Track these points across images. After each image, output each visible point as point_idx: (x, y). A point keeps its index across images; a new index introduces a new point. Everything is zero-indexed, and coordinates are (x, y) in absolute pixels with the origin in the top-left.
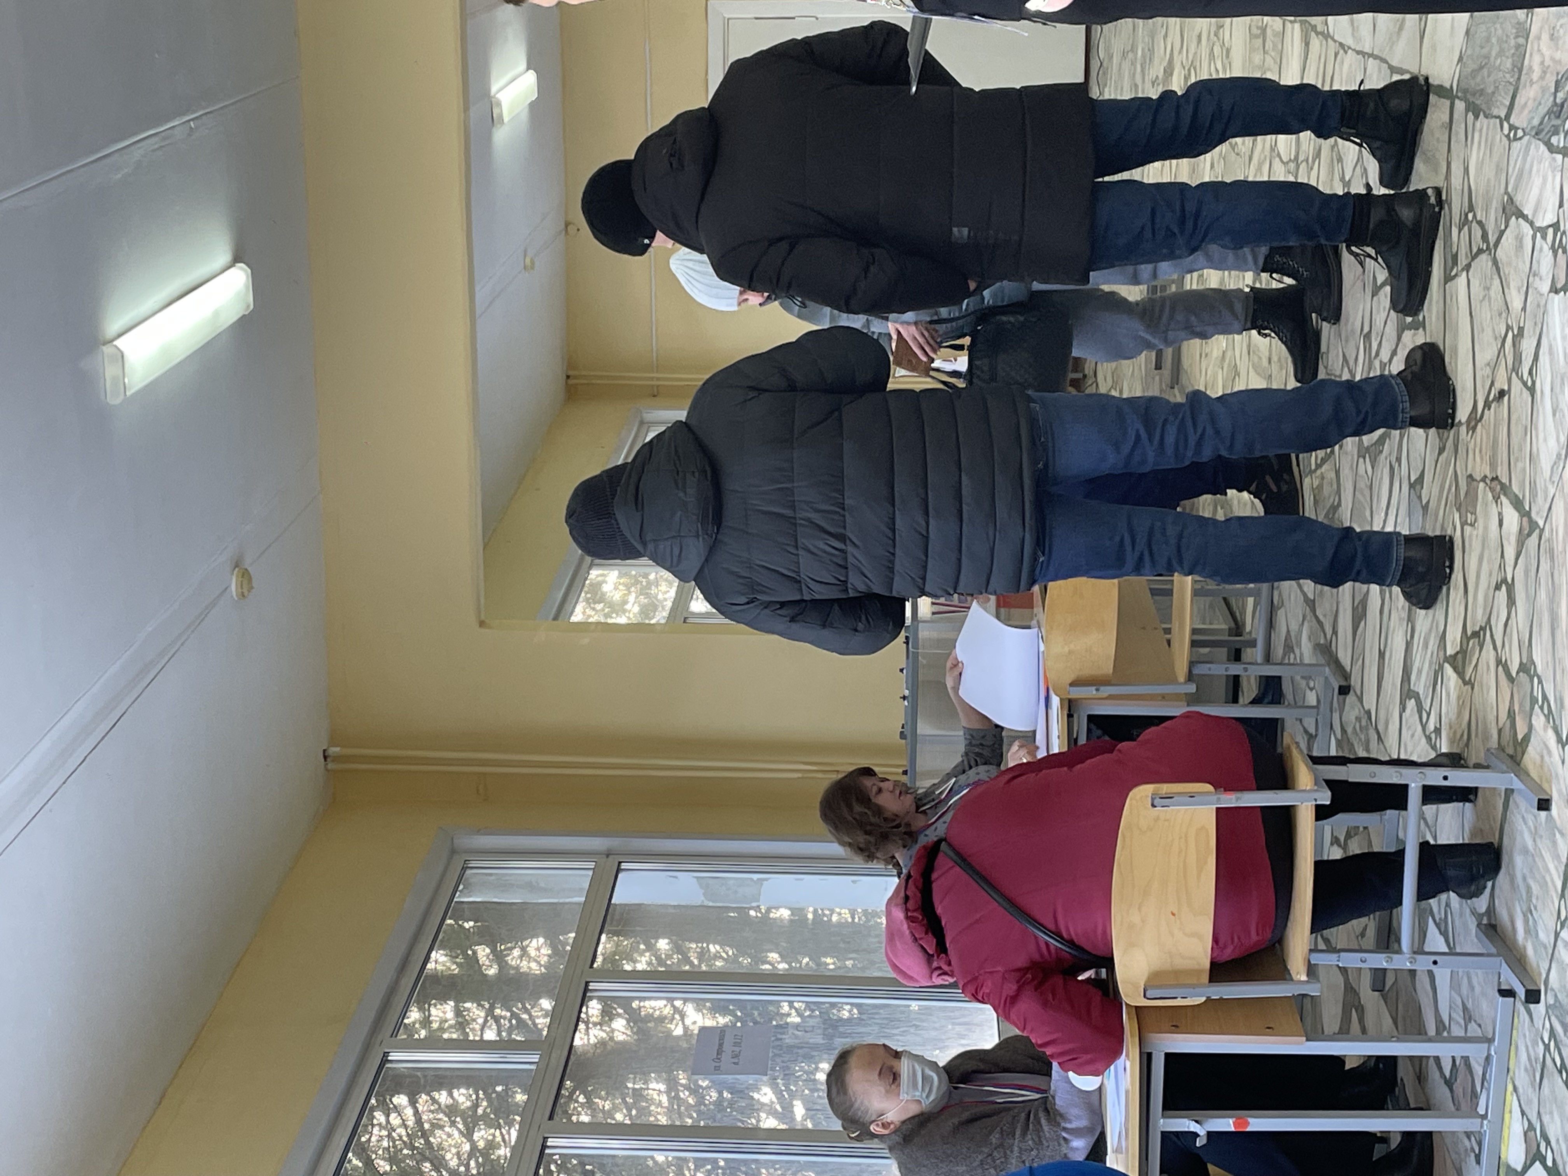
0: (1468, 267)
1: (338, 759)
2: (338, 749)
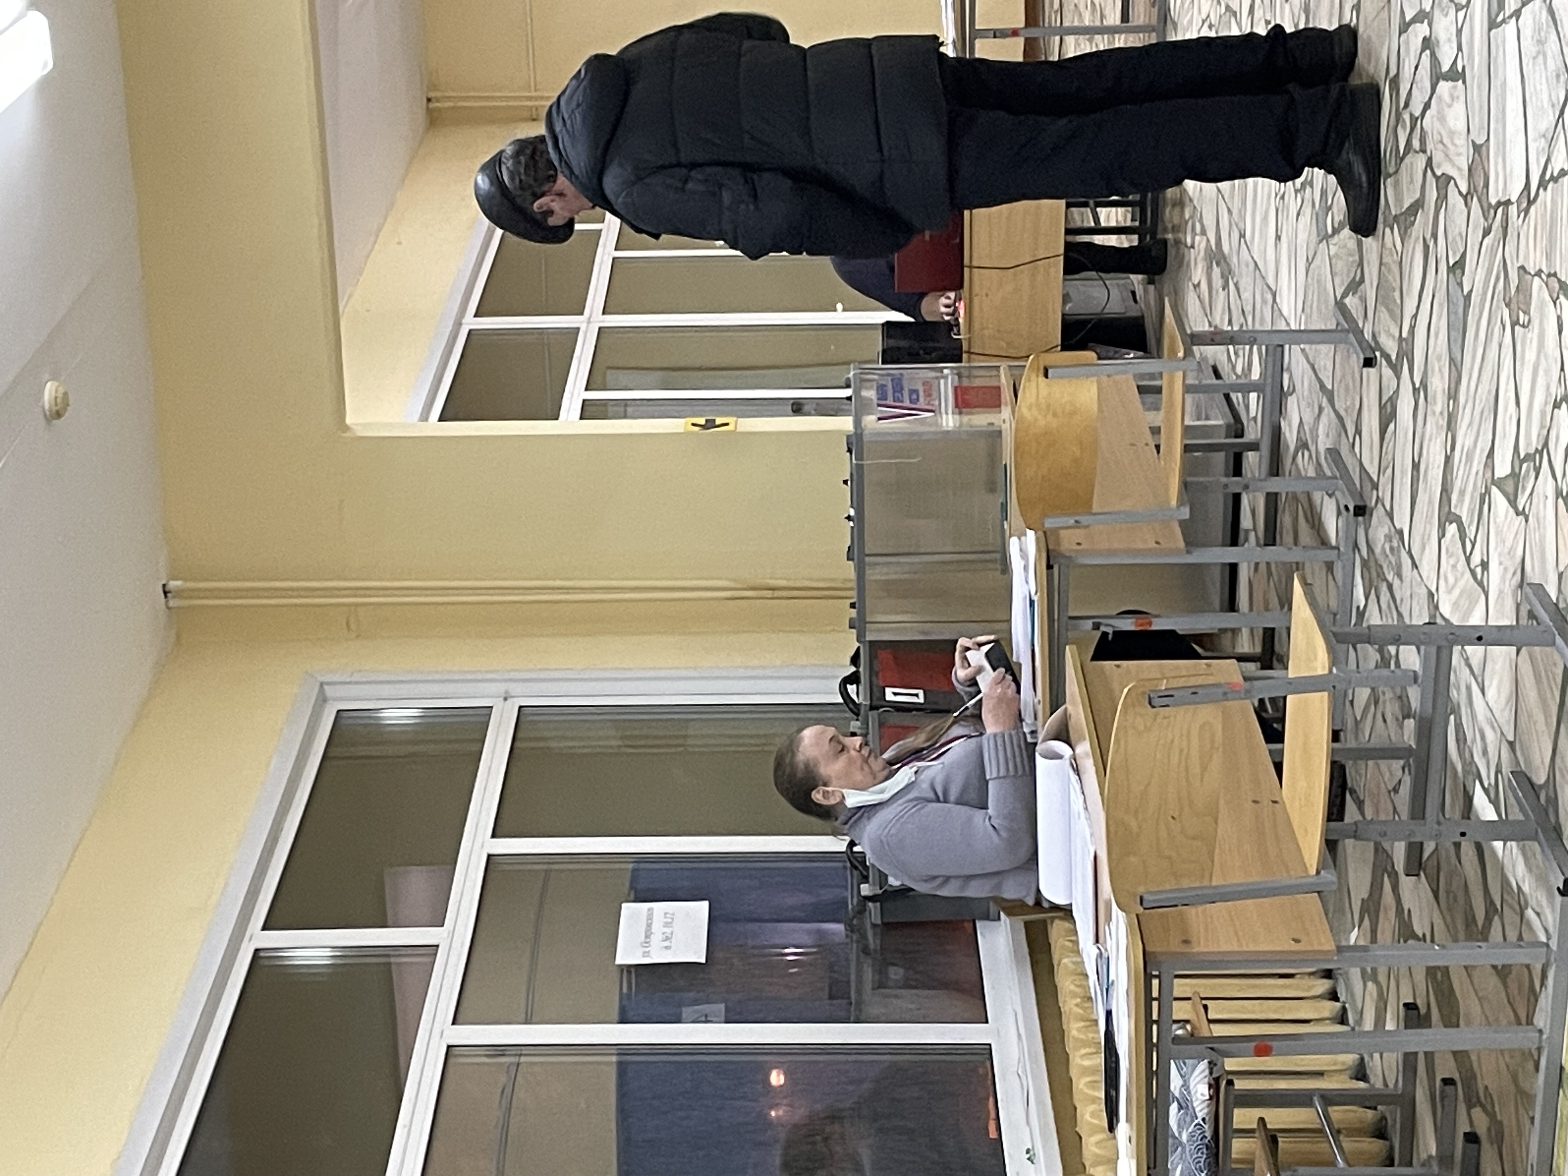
1: (180, 593)
2: (179, 583)
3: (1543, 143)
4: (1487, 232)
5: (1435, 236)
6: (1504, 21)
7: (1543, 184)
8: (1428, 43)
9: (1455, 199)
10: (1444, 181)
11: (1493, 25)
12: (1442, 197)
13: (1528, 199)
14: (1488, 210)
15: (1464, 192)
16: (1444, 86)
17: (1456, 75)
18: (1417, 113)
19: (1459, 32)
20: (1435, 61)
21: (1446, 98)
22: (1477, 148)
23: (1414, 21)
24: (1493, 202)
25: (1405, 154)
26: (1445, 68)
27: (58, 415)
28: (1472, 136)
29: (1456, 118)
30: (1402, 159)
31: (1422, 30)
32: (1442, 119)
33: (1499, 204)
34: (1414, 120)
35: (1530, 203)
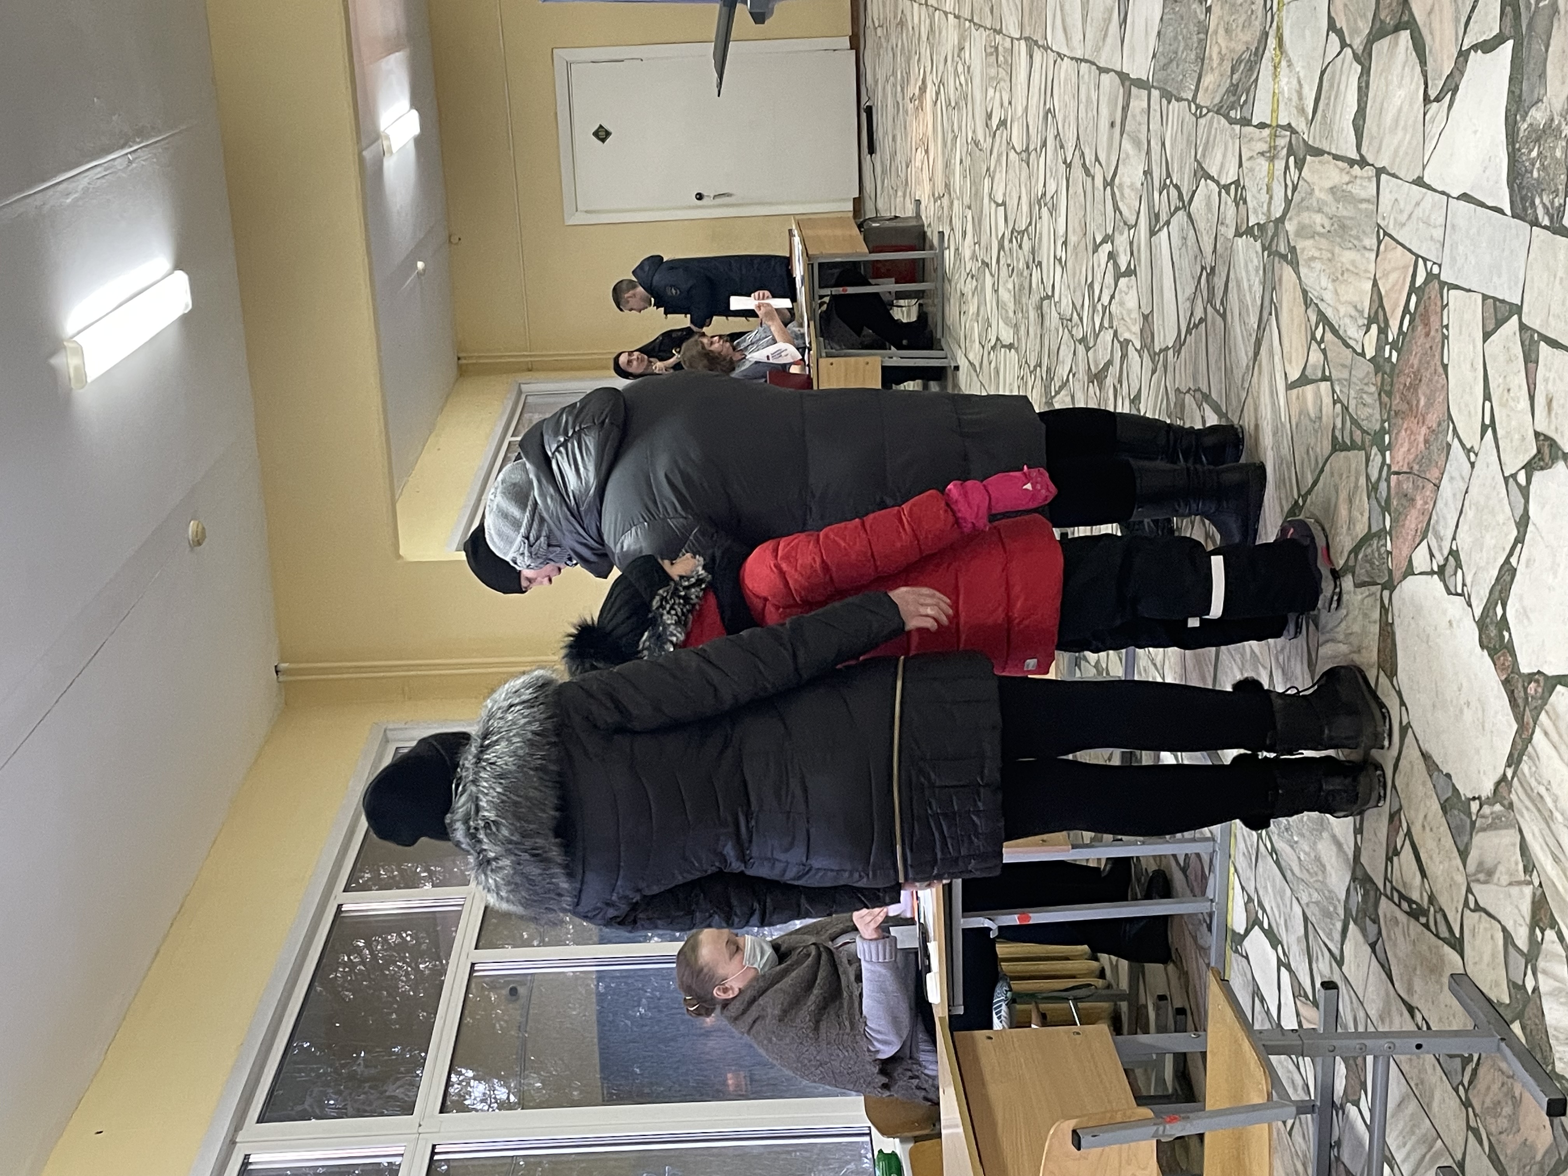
0: (1168, 223)
1: (288, 672)
2: (286, 665)
3: (1188, 304)
4: (1154, 372)
5: (1120, 382)
6: (1160, 230)
7: (1189, 331)
8: (1111, 256)
9: (1132, 354)
10: (1125, 344)
11: (1152, 233)
12: (1124, 356)
13: (1180, 344)
14: (1153, 356)
15: (1139, 347)
16: (1123, 281)
17: (1130, 272)
18: (1106, 304)
19: (1131, 243)
20: (1116, 265)
21: (1125, 289)
22: (1146, 317)
23: (1101, 243)
24: (1157, 350)
25: (1100, 331)
26: (1123, 269)
27: (199, 543)
28: (1143, 310)
29: (1131, 302)
30: (1098, 335)
31: (1107, 247)
32: (1122, 304)
33: (1161, 351)
34: (1104, 308)
35: (1181, 346)
